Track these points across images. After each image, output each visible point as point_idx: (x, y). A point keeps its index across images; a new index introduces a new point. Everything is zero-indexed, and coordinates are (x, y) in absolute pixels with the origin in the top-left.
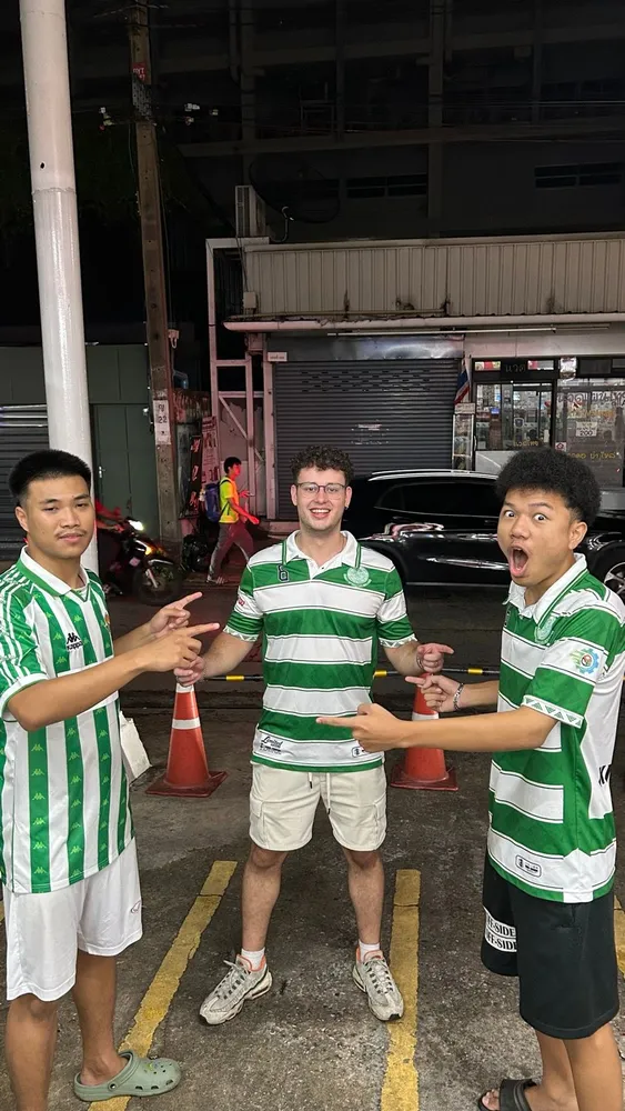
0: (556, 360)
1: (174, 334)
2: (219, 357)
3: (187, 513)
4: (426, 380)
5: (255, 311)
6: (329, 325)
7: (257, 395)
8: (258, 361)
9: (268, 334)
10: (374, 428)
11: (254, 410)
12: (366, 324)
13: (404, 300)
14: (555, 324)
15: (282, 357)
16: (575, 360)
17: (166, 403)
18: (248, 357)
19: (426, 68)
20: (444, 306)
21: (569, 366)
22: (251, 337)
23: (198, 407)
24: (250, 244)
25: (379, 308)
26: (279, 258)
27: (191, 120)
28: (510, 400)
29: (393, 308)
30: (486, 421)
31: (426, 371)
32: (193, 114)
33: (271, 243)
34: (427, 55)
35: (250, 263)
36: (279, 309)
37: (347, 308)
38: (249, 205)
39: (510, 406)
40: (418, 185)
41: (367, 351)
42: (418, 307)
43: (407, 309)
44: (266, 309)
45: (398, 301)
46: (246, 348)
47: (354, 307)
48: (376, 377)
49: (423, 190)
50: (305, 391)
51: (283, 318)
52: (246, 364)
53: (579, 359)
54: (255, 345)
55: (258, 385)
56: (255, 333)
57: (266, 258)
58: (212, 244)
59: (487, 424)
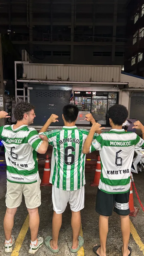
0: (92, 92)
1: (5, 82)
2: (18, 88)
3: (7, 123)
4: (64, 95)
5: (26, 78)
6: (41, 82)
7: (26, 97)
8: (26, 89)
9: (29, 83)
10: (53, 105)
11: (25, 100)
12: (49, 82)
13: (59, 77)
14: (90, 84)
15: (31, 88)
16: (96, 92)
17: (2, 97)
18: (24, 88)
19: (70, 29)
20: (68, 79)
21: (94, 93)
22: (25, 84)
23: (12, 99)
24: (25, 63)
25: (54, 79)
26: (31, 66)
27: (9, 34)
28: (87, 101)
29: (57, 79)
30: (81, 105)
31: (64, 93)
32: (9, 32)
33: (30, 63)
34: (70, 26)
35: (25, 68)
36: (31, 78)
37: (47, 78)
38: (25, 54)
39: (86, 102)
40: (68, 54)
41: (51, 88)
42: (62, 79)
43: (60, 79)
44: (28, 78)
45: (58, 77)
46: (23, 86)
47: (48, 78)
48: (53, 94)
49: (70, 55)
50: (37, 96)
51: (32, 80)
52: (24, 90)
53: (97, 92)
54: (25, 86)
55: (26, 94)
56: (26, 83)
57: (28, 66)
58: (16, 62)
59: (82, 106)
